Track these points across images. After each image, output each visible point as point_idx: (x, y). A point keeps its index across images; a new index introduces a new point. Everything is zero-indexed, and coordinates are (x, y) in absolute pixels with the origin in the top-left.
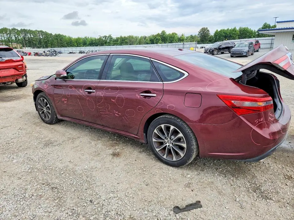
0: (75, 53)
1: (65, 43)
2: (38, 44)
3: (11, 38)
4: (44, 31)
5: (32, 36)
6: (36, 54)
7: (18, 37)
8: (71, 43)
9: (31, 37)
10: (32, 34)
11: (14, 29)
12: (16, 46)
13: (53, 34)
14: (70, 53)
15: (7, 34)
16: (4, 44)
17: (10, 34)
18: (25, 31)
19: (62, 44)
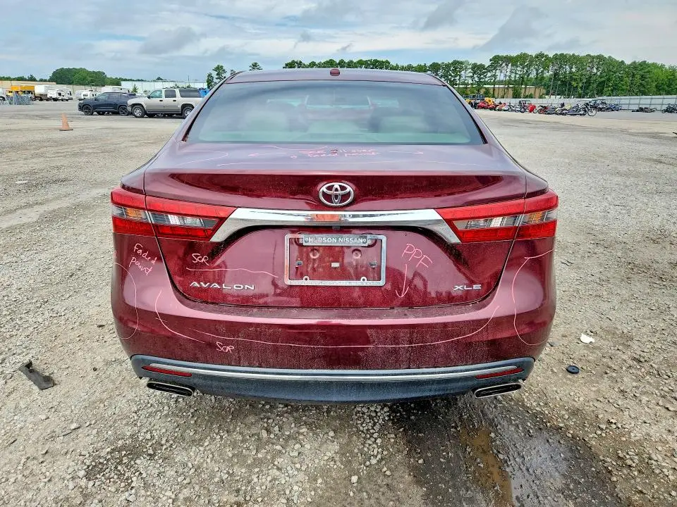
0: (652, 111)
1: (654, 84)
2: (581, 88)
3: (528, 76)
4: (606, 56)
5: (574, 70)
6: (544, 110)
7: (542, 72)
8: (668, 86)
9: (571, 72)
10: (576, 63)
11: (541, 55)
12: (533, 93)
13: (628, 62)
14: (641, 110)
15: (523, 68)
16: (512, 88)
17: (529, 66)
18: (561, 59)
19: (644, 86)
